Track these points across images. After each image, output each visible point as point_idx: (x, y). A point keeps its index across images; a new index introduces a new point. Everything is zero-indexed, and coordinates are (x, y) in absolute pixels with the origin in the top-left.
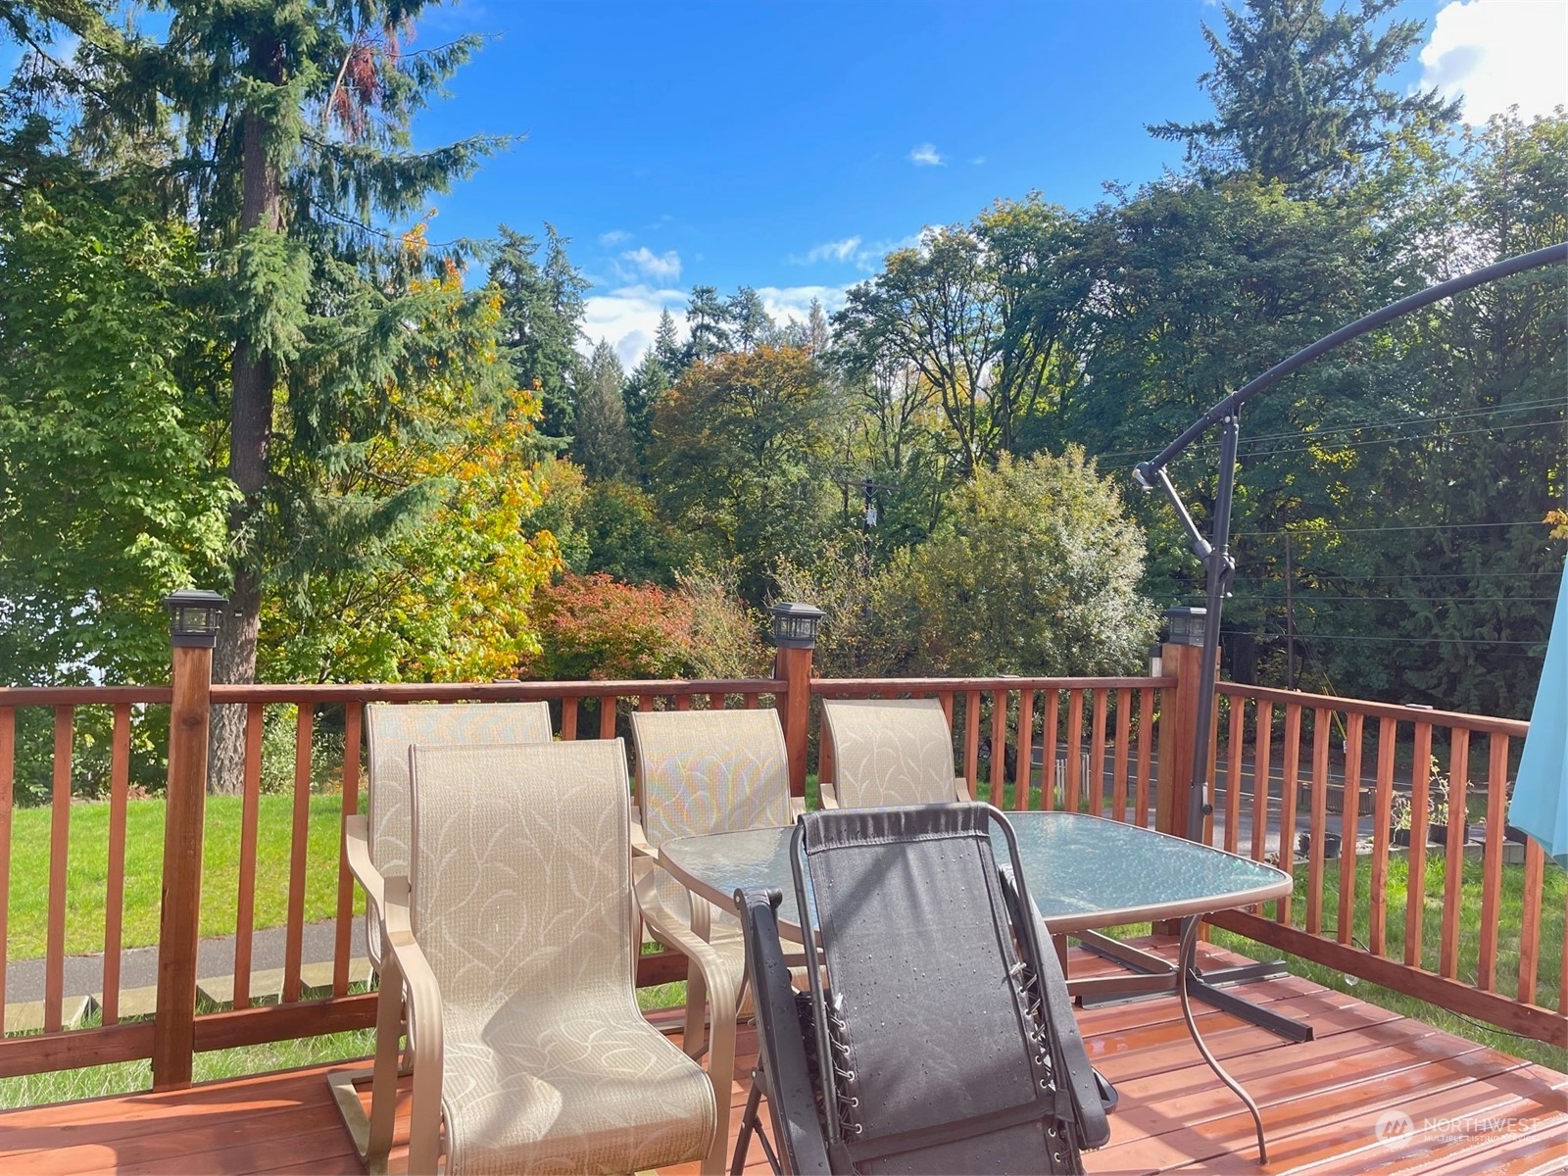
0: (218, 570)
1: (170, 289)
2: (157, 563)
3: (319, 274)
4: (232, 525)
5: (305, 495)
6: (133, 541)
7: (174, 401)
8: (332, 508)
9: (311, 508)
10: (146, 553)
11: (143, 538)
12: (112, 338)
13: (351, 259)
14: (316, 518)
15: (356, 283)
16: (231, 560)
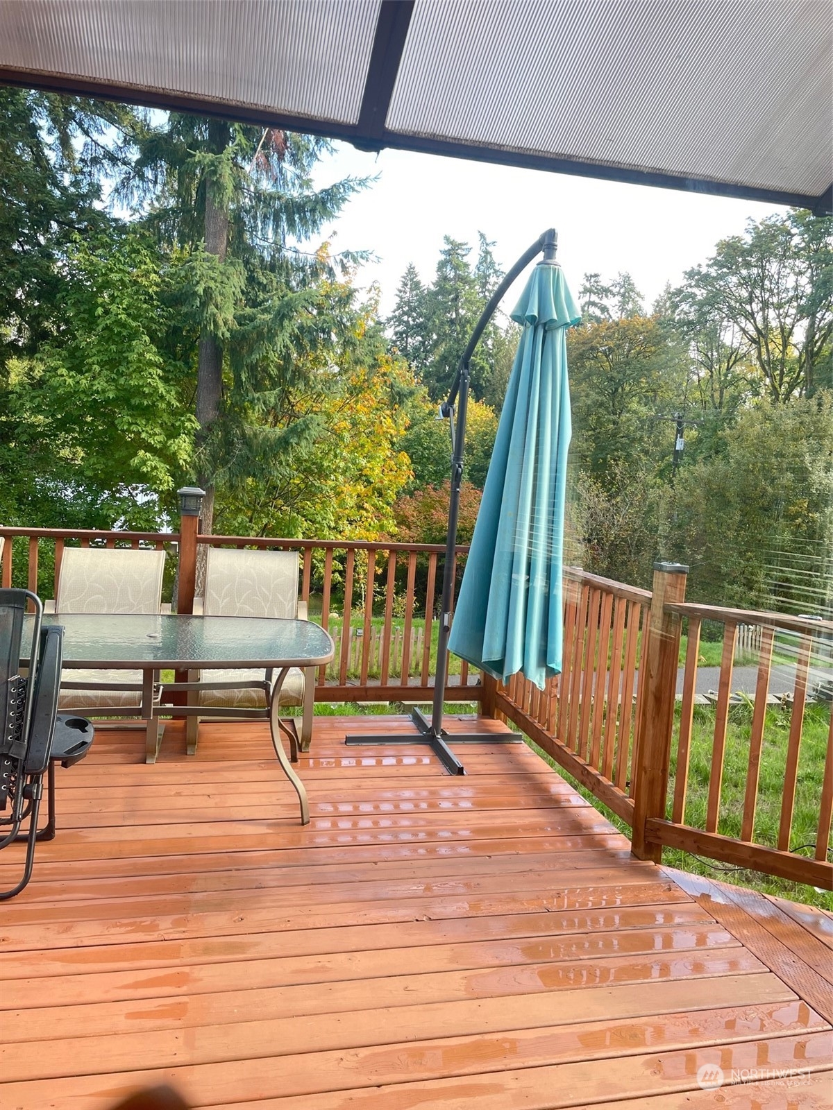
0: (187, 472)
1: (156, 293)
2: (149, 469)
3: (251, 280)
4: (196, 444)
5: (240, 426)
6: (136, 454)
7: (158, 366)
8: (255, 435)
9: (244, 435)
10: (144, 462)
11: (141, 453)
12: (123, 325)
13: (272, 268)
14: (246, 441)
15: (274, 284)
16: (194, 467)
